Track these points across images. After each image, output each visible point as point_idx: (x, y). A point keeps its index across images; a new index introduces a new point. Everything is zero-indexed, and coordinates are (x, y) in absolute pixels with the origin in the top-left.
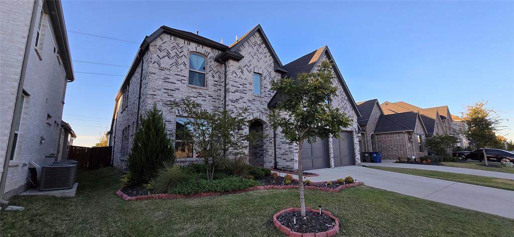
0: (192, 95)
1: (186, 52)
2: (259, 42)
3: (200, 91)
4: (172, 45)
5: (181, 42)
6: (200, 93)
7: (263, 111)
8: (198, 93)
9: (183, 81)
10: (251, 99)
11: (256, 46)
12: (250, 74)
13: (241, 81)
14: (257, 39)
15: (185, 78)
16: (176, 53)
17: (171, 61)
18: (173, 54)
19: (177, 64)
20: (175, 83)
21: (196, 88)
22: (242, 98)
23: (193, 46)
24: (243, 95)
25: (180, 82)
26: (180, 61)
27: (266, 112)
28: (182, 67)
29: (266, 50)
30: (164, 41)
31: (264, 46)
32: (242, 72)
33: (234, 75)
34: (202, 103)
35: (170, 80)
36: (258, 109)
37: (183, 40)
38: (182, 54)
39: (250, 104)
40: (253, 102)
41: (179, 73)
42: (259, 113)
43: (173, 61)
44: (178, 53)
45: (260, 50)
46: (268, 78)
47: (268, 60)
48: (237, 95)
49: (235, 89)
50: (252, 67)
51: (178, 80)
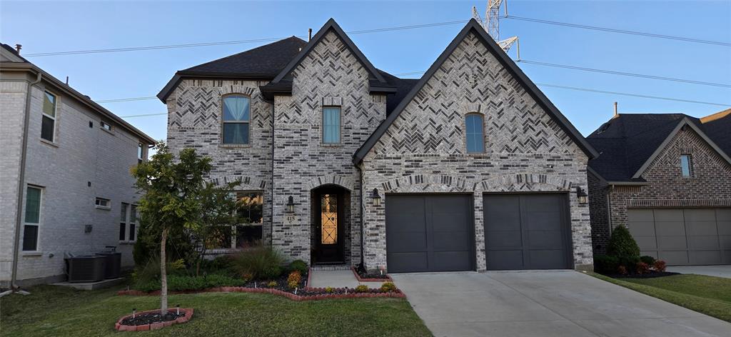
0: (226, 159)
1: (216, 98)
2: (335, 50)
3: (240, 152)
4: (196, 93)
5: (208, 84)
6: (239, 155)
7: (343, 170)
8: (235, 154)
9: (213, 141)
10: (317, 153)
11: (330, 59)
12: (315, 111)
13: (295, 126)
14: (332, 44)
15: (216, 137)
16: (202, 102)
17: (194, 117)
18: (197, 105)
19: (203, 118)
20: (201, 146)
21: (232, 148)
22: (297, 154)
23: (227, 86)
24: (300, 149)
25: (208, 144)
26: (207, 113)
27: (348, 171)
28: (212, 120)
29: (351, 60)
30: (185, 90)
31: (346, 52)
32: (299, 111)
33: (284, 118)
34: (243, 168)
35: (194, 144)
36: (330, 167)
37: (211, 82)
38: (210, 102)
39: (314, 162)
40: (322, 158)
41: (207, 131)
42: (331, 176)
43: (199, 114)
44: (204, 102)
45: (338, 63)
46: (353, 109)
47: (356, 78)
48: (289, 150)
49: (283, 141)
50: (319, 98)
51: (205, 141)
